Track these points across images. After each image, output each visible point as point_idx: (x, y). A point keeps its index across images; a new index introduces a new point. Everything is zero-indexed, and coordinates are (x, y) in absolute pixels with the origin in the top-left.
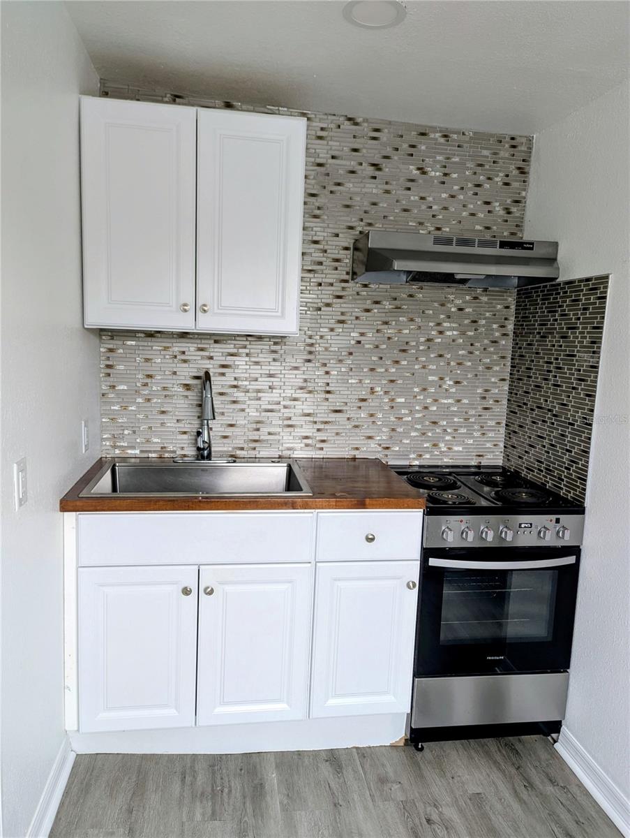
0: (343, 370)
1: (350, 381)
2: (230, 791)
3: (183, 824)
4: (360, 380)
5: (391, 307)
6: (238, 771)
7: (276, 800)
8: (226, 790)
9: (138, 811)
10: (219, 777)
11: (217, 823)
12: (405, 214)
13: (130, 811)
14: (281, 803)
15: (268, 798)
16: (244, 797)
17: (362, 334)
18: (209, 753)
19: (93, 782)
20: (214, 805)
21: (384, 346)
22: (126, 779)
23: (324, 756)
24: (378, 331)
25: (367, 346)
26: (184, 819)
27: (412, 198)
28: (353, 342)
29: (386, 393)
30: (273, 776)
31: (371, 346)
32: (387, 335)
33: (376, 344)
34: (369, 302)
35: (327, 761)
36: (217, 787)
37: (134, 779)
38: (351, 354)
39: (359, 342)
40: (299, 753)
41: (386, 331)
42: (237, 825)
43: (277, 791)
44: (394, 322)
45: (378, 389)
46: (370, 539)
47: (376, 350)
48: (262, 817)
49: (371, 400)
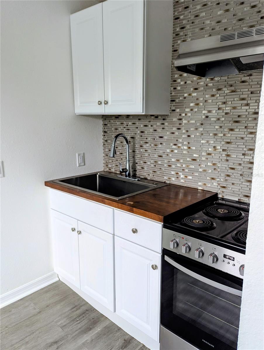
0: (198, 134)
1: (202, 142)
2: (79, 323)
3: (53, 321)
4: (208, 141)
5: (228, 91)
6: (92, 318)
7: (86, 338)
8: (79, 322)
9: (49, 308)
10: (83, 315)
11: (61, 330)
12: (240, 22)
13: (47, 306)
14: (86, 341)
15: (85, 335)
16: (80, 329)
17: (209, 112)
18: (92, 305)
19: (51, 291)
20: (68, 323)
21: (223, 119)
22: (60, 296)
23: (127, 337)
24: (219, 109)
25: (212, 119)
26: (54, 321)
27: (245, 9)
28: (204, 117)
29: (224, 150)
30: (99, 329)
31: (215, 119)
32: (225, 111)
33: (218, 117)
34: (214, 90)
35: (125, 340)
36: (78, 318)
37: (62, 297)
38: (202, 124)
39: (207, 117)
40: (119, 329)
41: (225, 108)
42: (64, 335)
43: (91, 335)
44: (230, 102)
45: (218, 147)
46: (135, 231)
47: (218, 122)
48: (74, 339)
49: (213, 155)
